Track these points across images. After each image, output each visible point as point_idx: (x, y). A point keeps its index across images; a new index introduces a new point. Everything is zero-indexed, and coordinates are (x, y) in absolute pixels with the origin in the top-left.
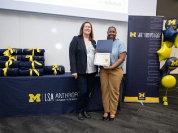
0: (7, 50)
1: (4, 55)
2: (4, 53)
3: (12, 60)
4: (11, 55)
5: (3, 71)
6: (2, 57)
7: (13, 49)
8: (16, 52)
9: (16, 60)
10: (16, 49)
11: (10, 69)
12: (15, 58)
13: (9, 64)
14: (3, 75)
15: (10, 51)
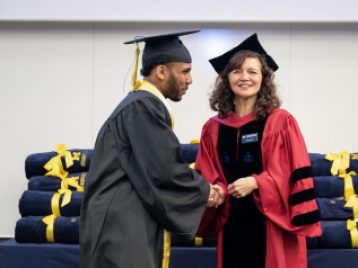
0: (54, 154)
1: (46, 171)
2: (47, 166)
3: (72, 188)
4: (67, 174)
5: (45, 226)
6: (40, 177)
7: (72, 152)
8: (83, 164)
9: (80, 189)
10: (82, 151)
11: (64, 219)
12: (79, 181)
13: (61, 201)
14: (44, 240)
15: (63, 160)
